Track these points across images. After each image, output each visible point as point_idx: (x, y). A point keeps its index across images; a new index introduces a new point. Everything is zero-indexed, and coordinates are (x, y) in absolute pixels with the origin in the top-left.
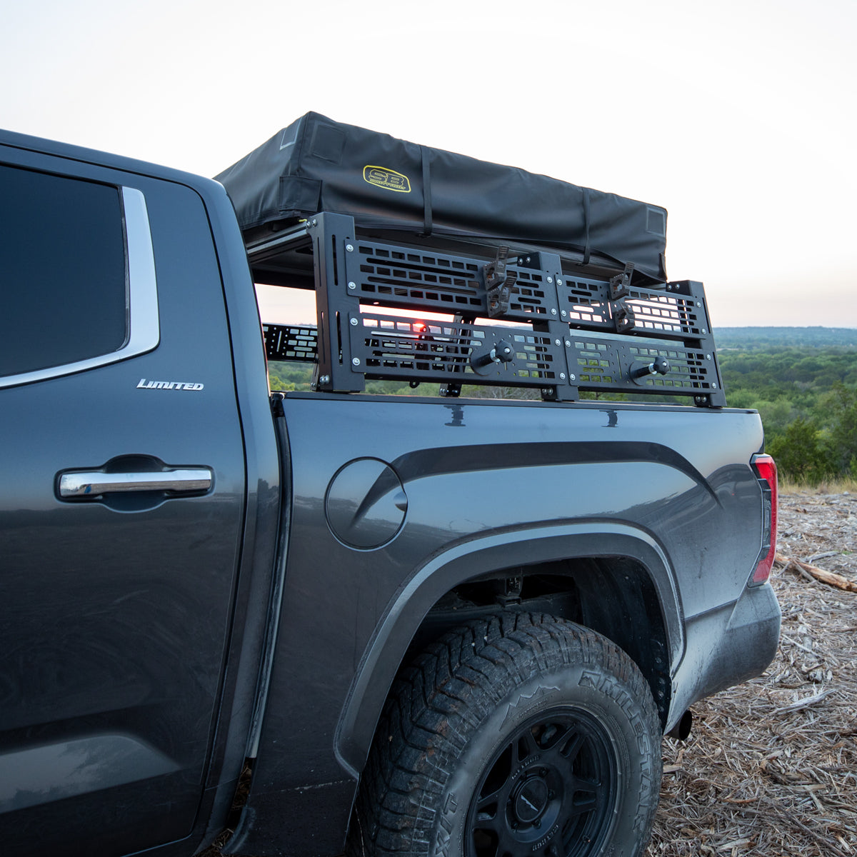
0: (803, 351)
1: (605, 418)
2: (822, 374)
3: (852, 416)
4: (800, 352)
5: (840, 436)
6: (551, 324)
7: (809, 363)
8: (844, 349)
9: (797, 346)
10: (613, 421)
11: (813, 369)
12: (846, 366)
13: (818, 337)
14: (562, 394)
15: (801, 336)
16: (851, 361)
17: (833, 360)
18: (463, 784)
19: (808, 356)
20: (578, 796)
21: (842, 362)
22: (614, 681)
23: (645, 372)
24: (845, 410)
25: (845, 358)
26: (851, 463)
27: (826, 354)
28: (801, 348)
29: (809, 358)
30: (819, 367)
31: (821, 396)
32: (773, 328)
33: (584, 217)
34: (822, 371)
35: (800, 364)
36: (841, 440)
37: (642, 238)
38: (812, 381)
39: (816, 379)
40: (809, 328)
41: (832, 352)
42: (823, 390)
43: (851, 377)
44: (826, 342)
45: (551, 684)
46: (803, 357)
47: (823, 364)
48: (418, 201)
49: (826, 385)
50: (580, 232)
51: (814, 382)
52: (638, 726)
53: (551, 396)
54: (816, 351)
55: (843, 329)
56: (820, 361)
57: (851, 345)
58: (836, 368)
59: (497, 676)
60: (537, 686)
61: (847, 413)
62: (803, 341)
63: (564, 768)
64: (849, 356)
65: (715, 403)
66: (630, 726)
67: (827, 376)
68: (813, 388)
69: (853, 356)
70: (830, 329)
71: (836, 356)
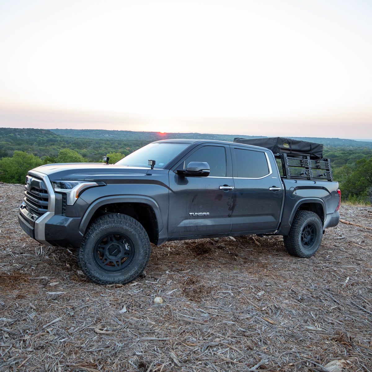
0: (329, 149)
1: (314, 182)
2: (337, 160)
3: (350, 179)
4: (328, 149)
5: (345, 186)
6: (309, 168)
7: (332, 154)
8: (348, 148)
9: (327, 146)
10: (315, 183)
11: (333, 157)
12: (348, 156)
13: (336, 143)
14: (311, 179)
15: (328, 142)
16: (350, 154)
17: (342, 153)
18: (302, 229)
19: (331, 151)
20: (312, 236)
21: (346, 154)
22: (318, 220)
23: (322, 175)
24: (348, 177)
25: (348, 153)
26: (349, 196)
27: (339, 151)
28: (328, 147)
29: (332, 152)
30: (336, 156)
31: (336, 169)
32: (316, 138)
33: (311, 148)
34: (337, 158)
35: (328, 155)
36: (346, 188)
37: (319, 150)
38: (333, 162)
39: (334, 161)
40: (332, 138)
41: (342, 150)
42: (337, 166)
43: (350, 161)
44: (340, 145)
45: (311, 218)
46: (329, 152)
47: (338, 155)
48: (290, 149)
49: (339, 164)
50: (310, 150)
51: (334, 163)
52: (321, 227)
53: (309, 179)
54: (335, 149)
55: (348, 139)
56: (336, 154)
57: (351, 147)
58: (344, 157)
59: (305, 216)
60: (310, 218)
61: (348, 178)
62: (329, 144)
63: (310, 231)
64: (350, 152)
65: (331, 180)
66: (319, 227)
67: (339, 160)
68: (333, 165)
69: (351, 152)
70: (342, 139)
71: (344, 152)
